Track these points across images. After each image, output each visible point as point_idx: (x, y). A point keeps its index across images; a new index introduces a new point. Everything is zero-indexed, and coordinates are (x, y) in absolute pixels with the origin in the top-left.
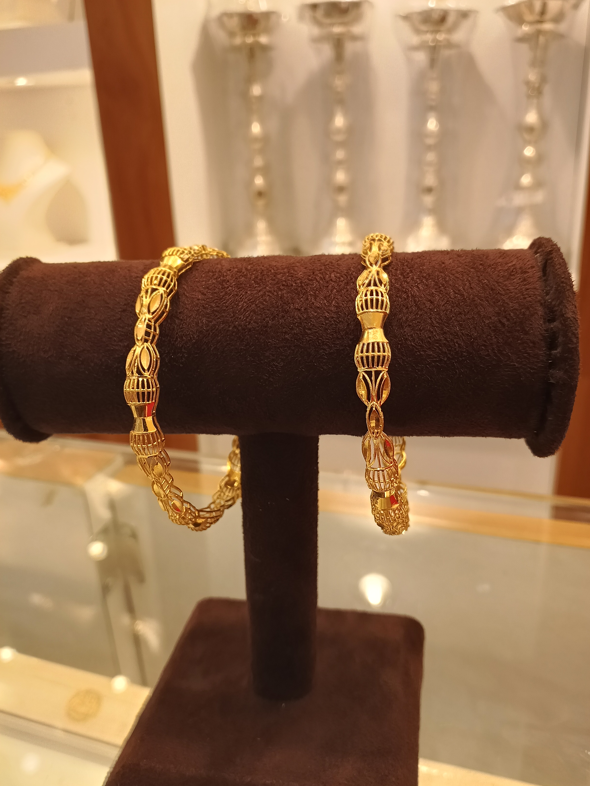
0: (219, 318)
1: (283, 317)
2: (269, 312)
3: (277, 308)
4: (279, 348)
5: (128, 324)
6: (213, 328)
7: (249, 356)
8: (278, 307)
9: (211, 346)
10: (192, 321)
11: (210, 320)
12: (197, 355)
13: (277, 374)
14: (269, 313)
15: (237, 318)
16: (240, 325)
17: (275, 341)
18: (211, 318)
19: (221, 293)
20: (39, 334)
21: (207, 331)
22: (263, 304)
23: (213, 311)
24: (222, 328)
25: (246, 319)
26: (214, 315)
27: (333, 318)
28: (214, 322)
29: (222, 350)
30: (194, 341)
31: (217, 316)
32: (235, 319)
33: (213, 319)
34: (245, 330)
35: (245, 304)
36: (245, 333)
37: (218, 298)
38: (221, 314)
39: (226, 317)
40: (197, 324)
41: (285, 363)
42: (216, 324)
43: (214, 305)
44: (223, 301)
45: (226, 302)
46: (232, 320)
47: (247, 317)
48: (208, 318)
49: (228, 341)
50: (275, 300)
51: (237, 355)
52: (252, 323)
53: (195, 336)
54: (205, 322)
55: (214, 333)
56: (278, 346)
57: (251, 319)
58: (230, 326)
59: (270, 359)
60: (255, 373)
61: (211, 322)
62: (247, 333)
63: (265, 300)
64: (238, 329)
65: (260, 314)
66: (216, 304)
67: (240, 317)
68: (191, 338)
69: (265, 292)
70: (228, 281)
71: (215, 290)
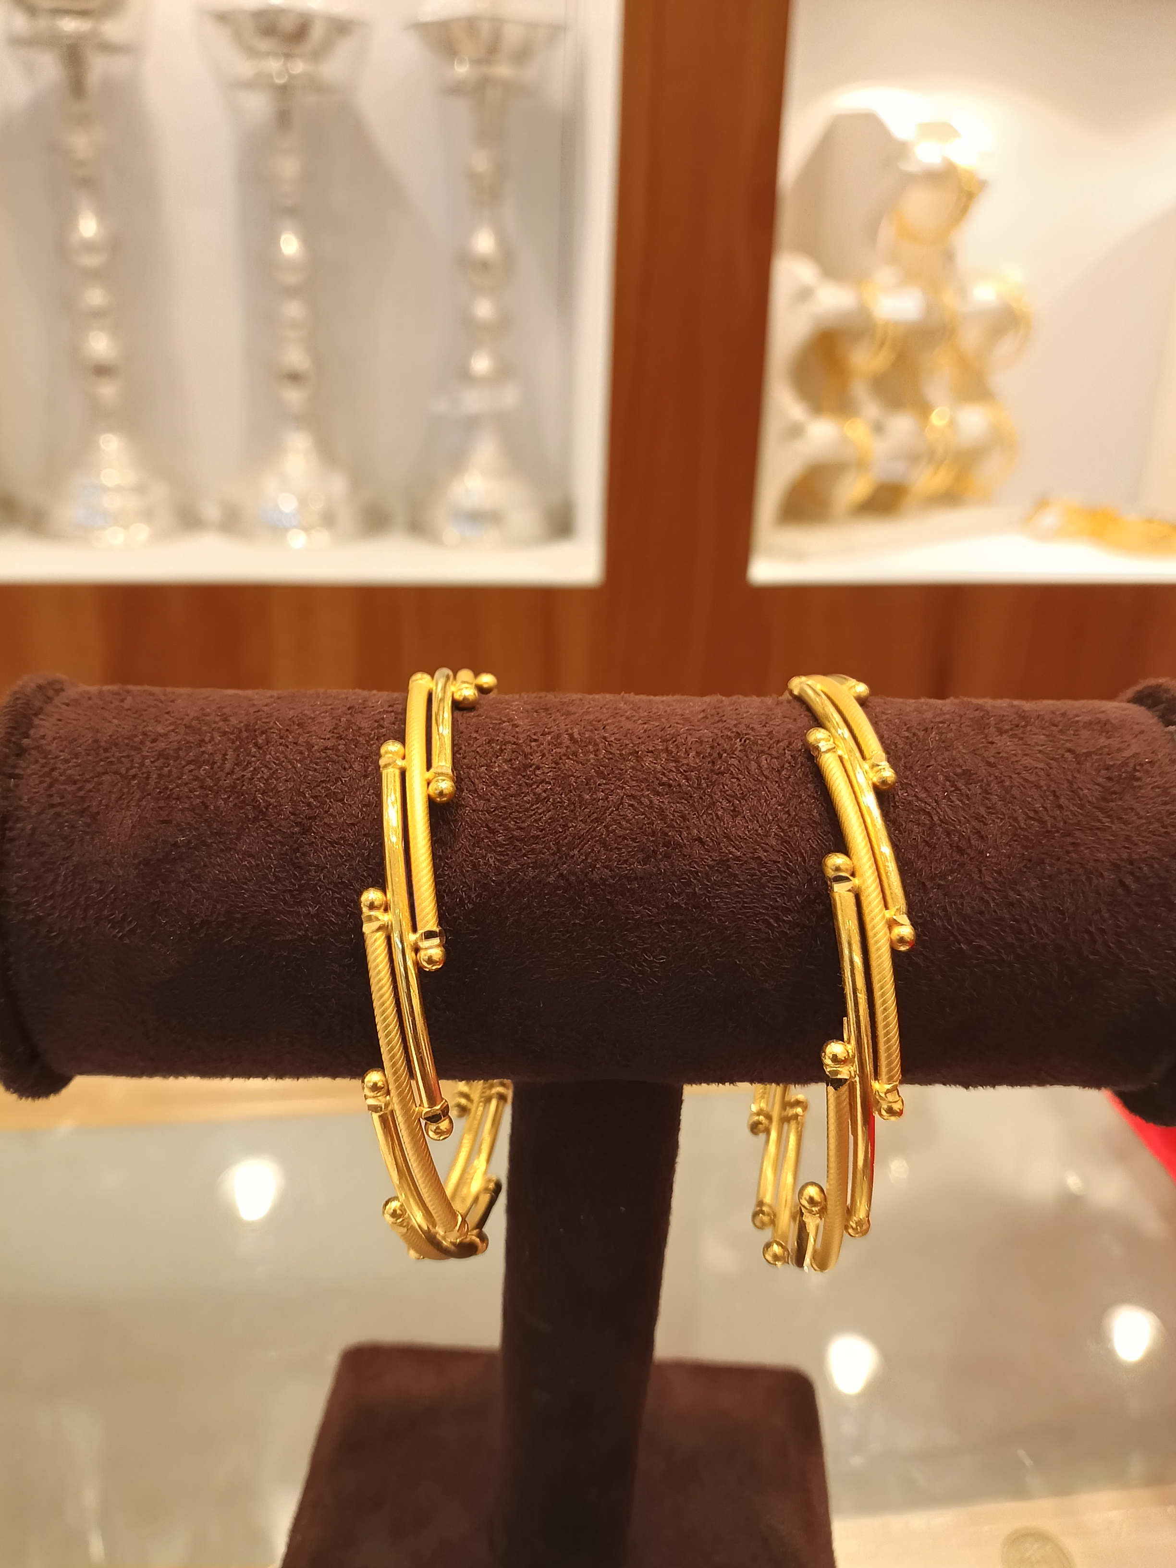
0: (525, 855)
1: (667, 856)
2: (635, 845)
3: (652, 836)
4: (657, 924)
5: (317, 866)
6: (513, 877)
7: (590, 940)
8: (654, 834)
9: (507, 917)
12: (476, 936)
13: (651, 980)
14: (635, 847)
15: (567, 855)
16: (571, 872)
17: (649, 910)
18: (508, 855)
19: (525, 796)
20: (101, 882)
21: (499, 884)
23: (510, 838)
24: (533, 878)
25: (586, 859)
26: (514, 848)
27: (775, 862)
28: (513, 865)
29: (532, 927)
30: (470, 906)
31: (520, 850)
32: (560, 858)
33: (513, 857)
34: (583, 884)
36: (584, 890)
37: (520, 808)
38: (530, 845)
39: (541, 852)
40: (475, 866)
41: (669, 956)
42: (520, 869)
43: (512, 825)
44: (531, 816)
45: (540, 819)
46: (554, 860)
47: (587, 855)
48: (501, 853)
49: (545, 906)
50: (649, 819)
51: (563, 938)
52: (599, 869)
53: (473, 896)
54: (495, 864)
55: (514, 888)
56: (656, 921)
57: (596, 860)
58: (550, 873)
59: (637, 948)
60: (602, 977)
61: (507, 863)
62: (588, 889)
63: (624, 817)
64: (568, 880)
65: (616, 848)
66: (516, 822)
67: (572, 853)
68: (461, 898)
70: (538, 768)
71: (509, 789)
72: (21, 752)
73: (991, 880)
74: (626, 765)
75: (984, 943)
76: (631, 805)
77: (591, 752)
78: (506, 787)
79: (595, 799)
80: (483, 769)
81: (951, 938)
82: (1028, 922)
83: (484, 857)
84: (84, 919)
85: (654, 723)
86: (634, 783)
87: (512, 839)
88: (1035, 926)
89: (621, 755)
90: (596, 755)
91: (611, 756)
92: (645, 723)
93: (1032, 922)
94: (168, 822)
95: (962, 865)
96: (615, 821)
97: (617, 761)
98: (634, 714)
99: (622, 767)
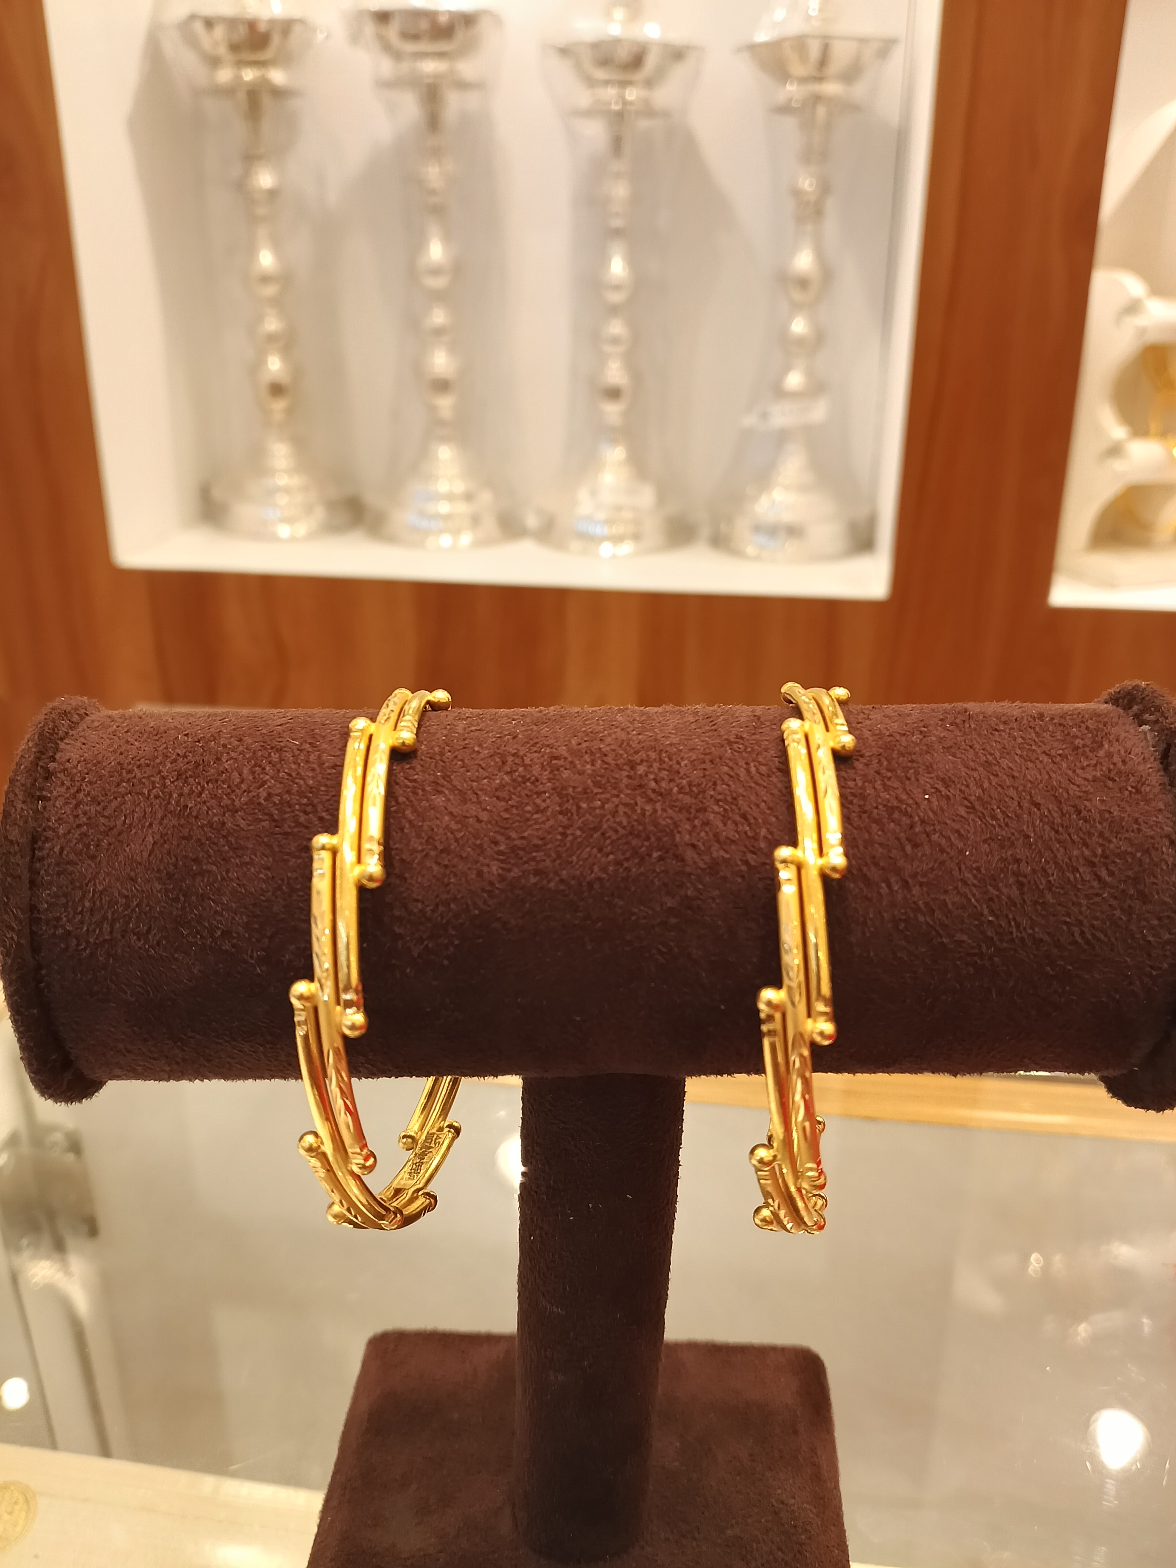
0: (526, 862)
6: (515, 884)
10: (469, 869)
11: (509, 866)
18: (509, 863)
20: (126, 897)
22: (616, 831)
24: (534, 884)
26: (516, 856)
28: (515, 872)
31: (522, 858)
35: (578, 833)
38: (531, 853)
42: (521, 876)
43: (514, 835)
48: (502, 861)
54: (498, 872)
61: (509, 870)
63: (620, 824)
68: (467, 905)
69: (617, 806)
72: (48, 775)
73: (970, 876)
74: (621, 775)
75: (965, 938)
76: (625, 813)
77: (588, 763)
78: (507, 798)
79: (591, 808)
80: (485, 781)
81: (934, 933)
82: (1007, 916)
83: (488, 865)
84: (111, 932)
85: (648, 733)
86: (629, 792)
87: (514, 849)
88: (1014, 919)
89: (617, 765)
90: (593, 765)
91: (606, 766)
92: (639, 734)
93: (1011, 916)
94: (188, 838)
95: (943, 863)
96: (610, 827)
97: (612, 771)
98: (629, 725)
99: (617, 776)
